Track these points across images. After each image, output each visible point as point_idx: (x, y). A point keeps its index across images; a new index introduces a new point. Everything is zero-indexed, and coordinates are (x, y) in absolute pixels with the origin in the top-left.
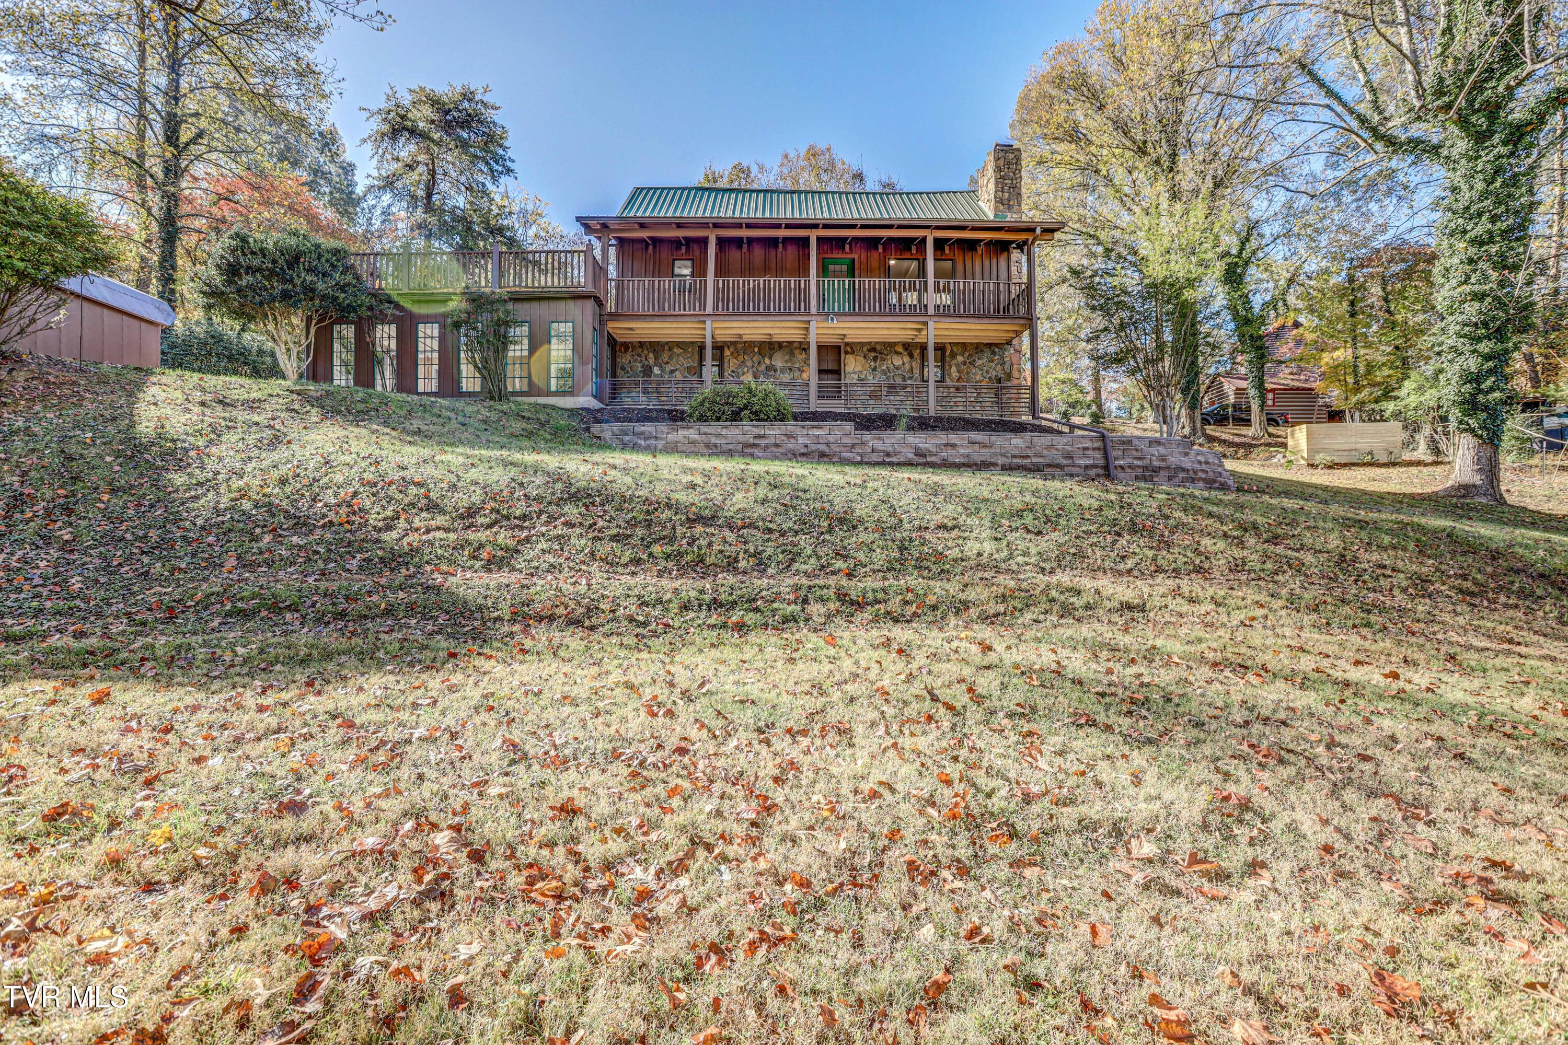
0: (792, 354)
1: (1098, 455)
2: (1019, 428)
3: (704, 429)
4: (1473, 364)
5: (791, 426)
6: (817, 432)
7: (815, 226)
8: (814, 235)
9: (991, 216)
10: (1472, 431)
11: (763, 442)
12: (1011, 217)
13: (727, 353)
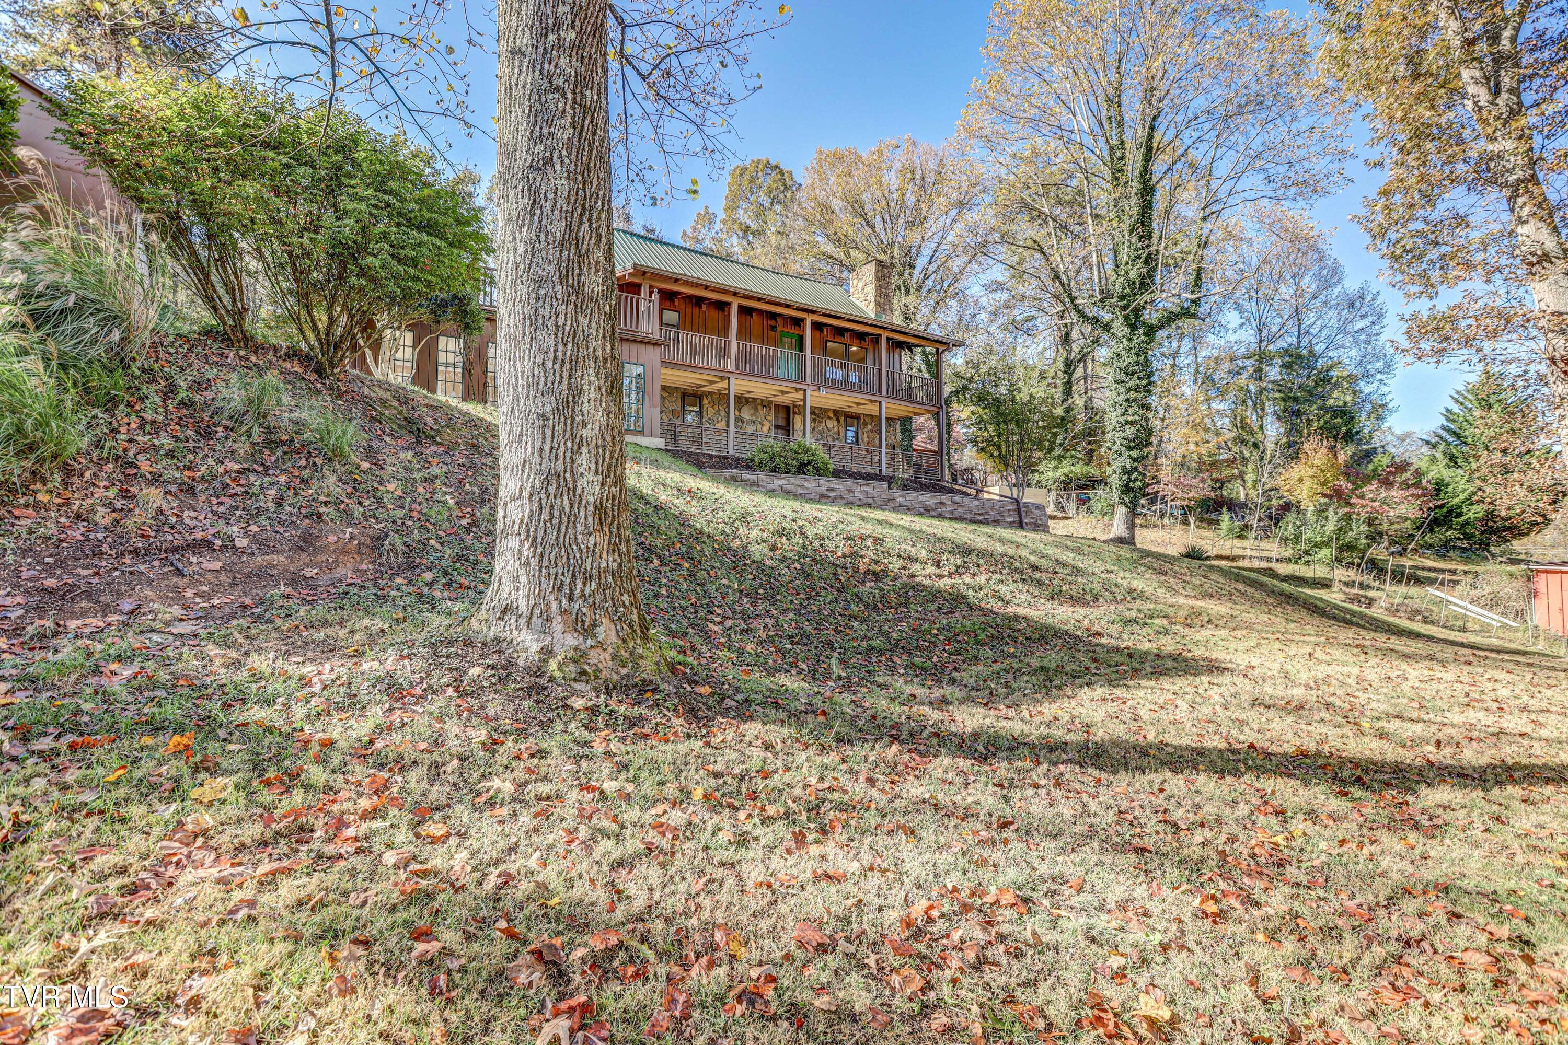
0: (756, 409)
1: (1015, 514)
2: (942, 490)
3: (793, 481)
4: (1129, 464)
5: (850, 483)
6: (866, 489)
7: (813, 312)
8: (809, 318)
9: (872, 315)
10: (1125, 504)
11: (833, 494)
12: (885, 319)
13: (705, 401)
